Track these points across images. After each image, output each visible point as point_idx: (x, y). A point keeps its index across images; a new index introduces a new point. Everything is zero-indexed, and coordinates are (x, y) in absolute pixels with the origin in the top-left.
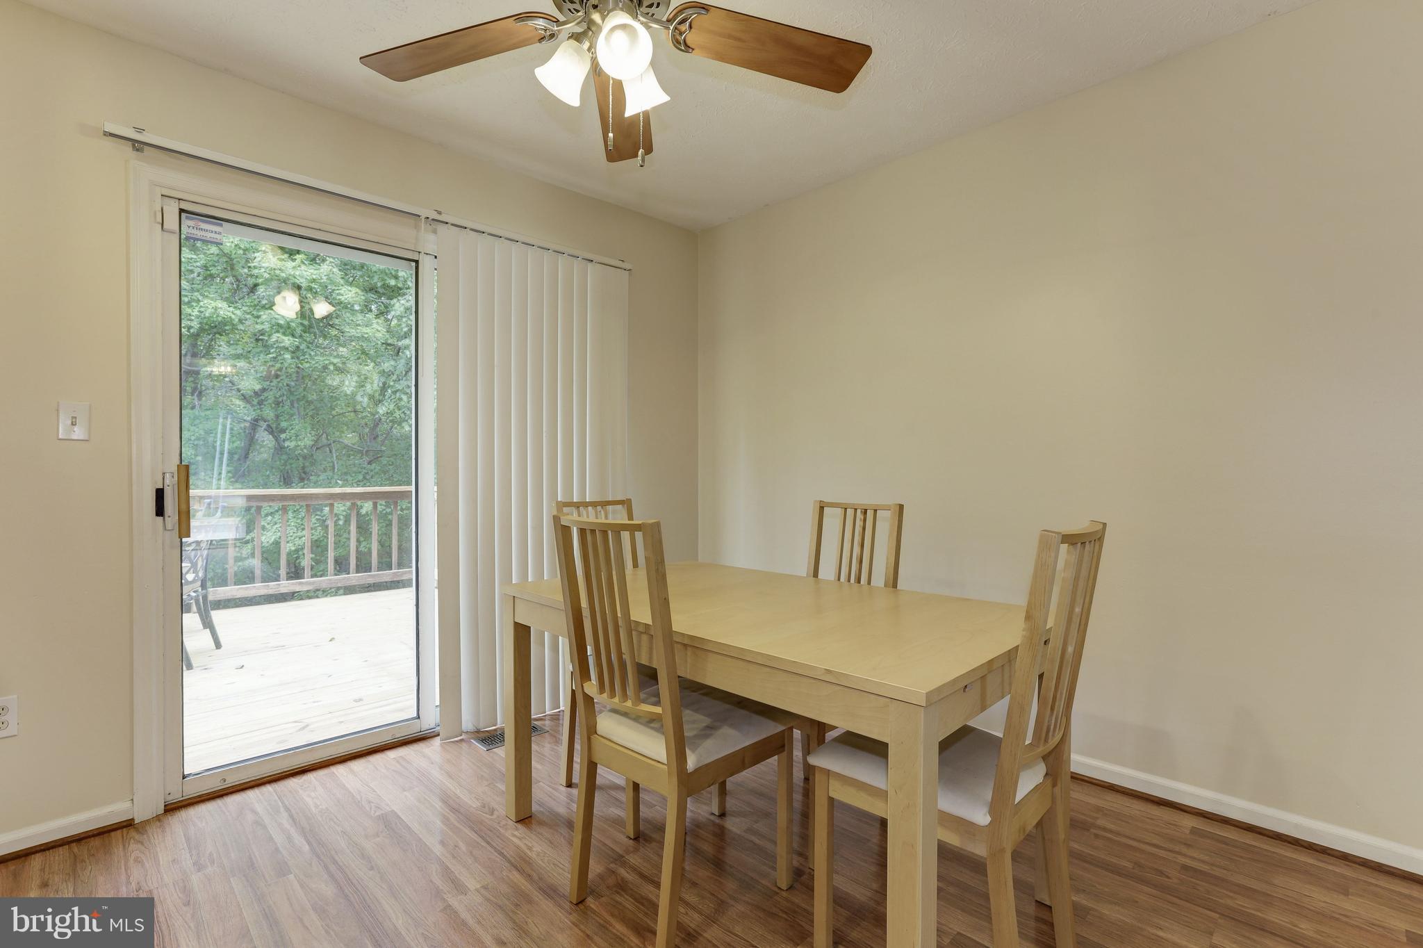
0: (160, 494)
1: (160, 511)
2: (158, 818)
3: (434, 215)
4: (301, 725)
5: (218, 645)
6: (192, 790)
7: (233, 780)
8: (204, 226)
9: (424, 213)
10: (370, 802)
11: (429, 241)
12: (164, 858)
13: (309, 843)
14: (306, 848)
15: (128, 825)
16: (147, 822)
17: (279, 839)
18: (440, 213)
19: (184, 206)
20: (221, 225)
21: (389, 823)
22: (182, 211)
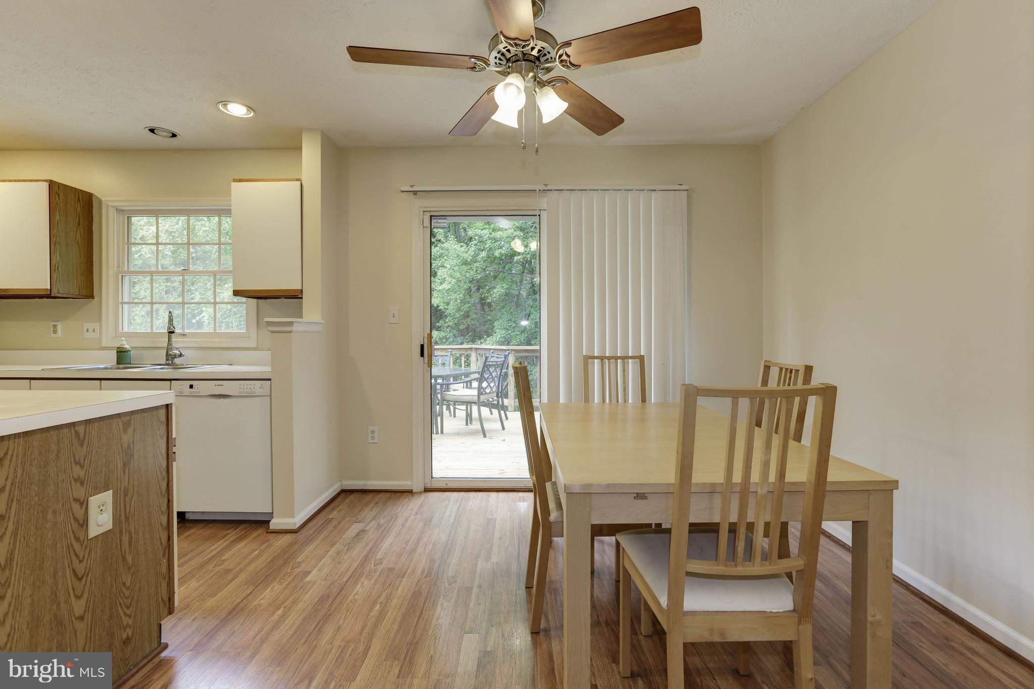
0: (422, 346)
1: (422, 355)
2: (421, 493)
3: (543, 188)
4: (502, 472)
5: (503, 429)
6: (435, 485)
7: (451, 485)
8: (440, 221)
9: (537, 187)
10: (491, 511)
11: (544, 202)
12: (410, 507)
13: (455, 519)
14: (452, 521)
15: (410, 492)
16: (416, 493)
17: (447, 514)
18: (546, 185)
19: (432, 214)
20: (446, 219)
21: (490, 523)
22: (431, 216)
